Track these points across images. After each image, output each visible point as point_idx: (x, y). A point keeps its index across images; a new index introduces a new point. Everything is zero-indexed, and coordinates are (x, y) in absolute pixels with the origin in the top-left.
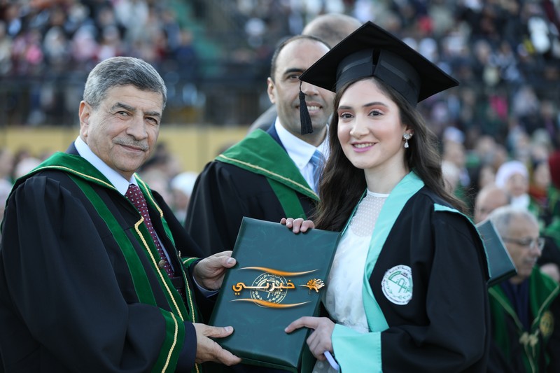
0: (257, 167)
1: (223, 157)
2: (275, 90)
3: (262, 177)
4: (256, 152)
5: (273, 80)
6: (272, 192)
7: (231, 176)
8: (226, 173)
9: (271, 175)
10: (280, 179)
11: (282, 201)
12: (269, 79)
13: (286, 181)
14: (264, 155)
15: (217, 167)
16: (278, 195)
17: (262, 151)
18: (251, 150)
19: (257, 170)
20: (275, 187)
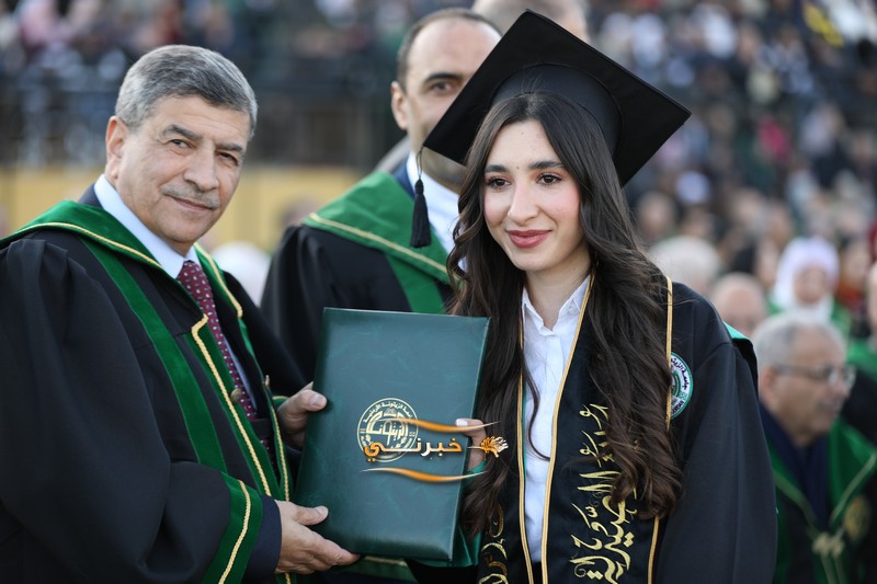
0: (370, 236)
1: (315, 219)
2: (406, 106)
3: (378, 252)
4: (372, 209)
5: (404, 89)
6: (393, 278)
7: (321, 251)
8: (313, 246)
9: (392, 250)
10: (406, 255)
11: (410, 294)
13: (416, 260)
14: (385, 216)
15: (302, 235)
16: (404, 283)
17: (382, 209)
18: (363, 206)
19: (368, 240)
20: (399, 270)
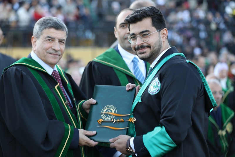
0: (110, 64)
1: (96, 60)
2: (117, 32)
3: (112, 68)
4: (110, 57)
6: (115, 74)
7: (98, 68)
8: (96, 67)
9: (115, 67)
10: (119, 68)
11: (120, 78)
12: (115, 28)
13: (121, 70)
14: (113, 59)
15: (93, 64)
16: (118, 75)
17: (112, 57)
18: (108, 56)
20: (117, 72)
